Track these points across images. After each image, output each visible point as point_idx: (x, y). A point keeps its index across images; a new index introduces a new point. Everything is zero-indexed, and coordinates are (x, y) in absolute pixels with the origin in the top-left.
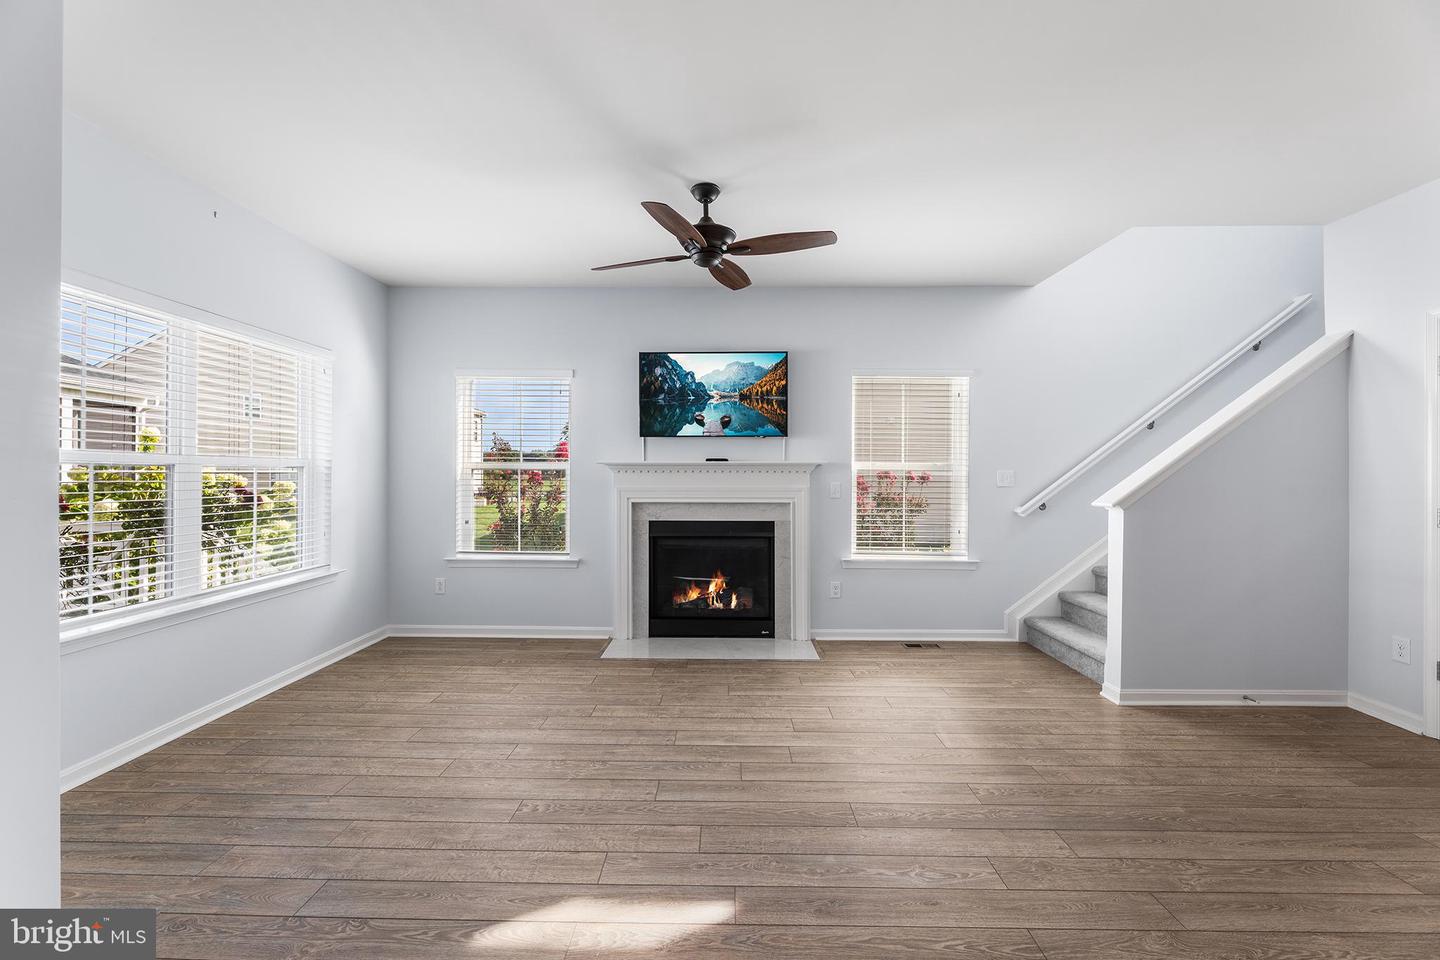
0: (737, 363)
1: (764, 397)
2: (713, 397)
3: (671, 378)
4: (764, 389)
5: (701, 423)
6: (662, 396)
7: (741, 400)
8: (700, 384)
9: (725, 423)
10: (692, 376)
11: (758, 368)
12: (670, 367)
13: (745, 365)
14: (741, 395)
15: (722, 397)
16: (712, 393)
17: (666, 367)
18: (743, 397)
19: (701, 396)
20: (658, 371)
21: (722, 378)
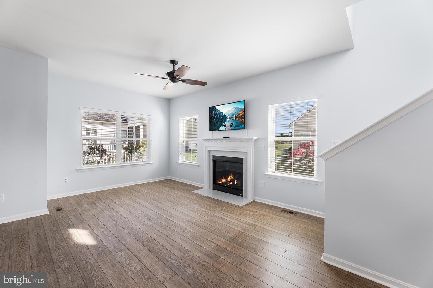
0: (234, 108)
1: (241, 117)
2: (228, 118)
3: (217, 114)
4: (242, 114)
5: (225, 126)
6: (215, 119)
7: (235, 118)
8: (224, 115)
9: (231, 125)
10: (222, 113)
11: (240, 108)
12: (216, 111)
13: (236, 108)
14: (235, 117)
15: (230, 118)
16: (227, 117)
17: (215, 111)
18: (236, 117)
19: (225, 118)
20: (213, 112)
21: (230, 112)
